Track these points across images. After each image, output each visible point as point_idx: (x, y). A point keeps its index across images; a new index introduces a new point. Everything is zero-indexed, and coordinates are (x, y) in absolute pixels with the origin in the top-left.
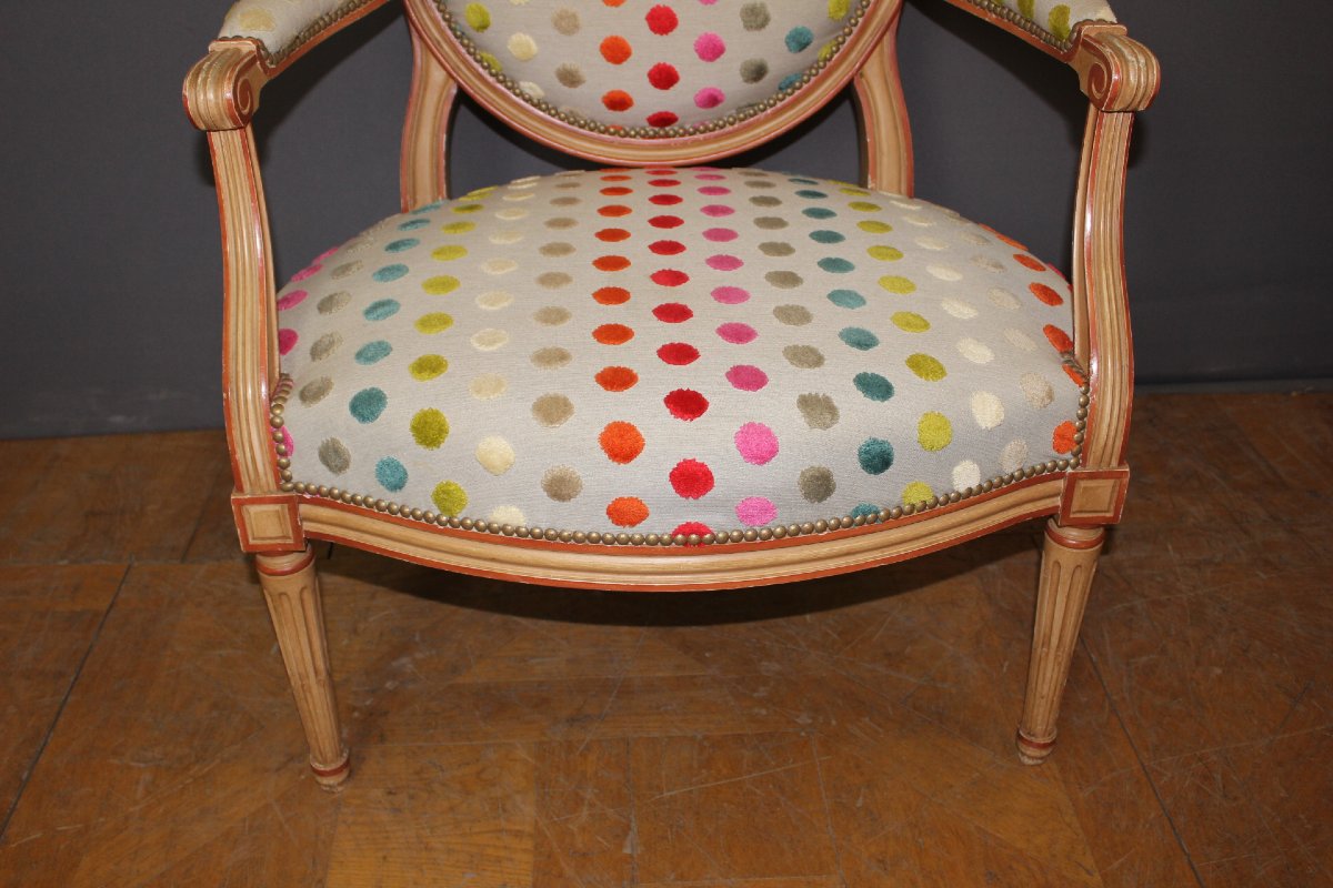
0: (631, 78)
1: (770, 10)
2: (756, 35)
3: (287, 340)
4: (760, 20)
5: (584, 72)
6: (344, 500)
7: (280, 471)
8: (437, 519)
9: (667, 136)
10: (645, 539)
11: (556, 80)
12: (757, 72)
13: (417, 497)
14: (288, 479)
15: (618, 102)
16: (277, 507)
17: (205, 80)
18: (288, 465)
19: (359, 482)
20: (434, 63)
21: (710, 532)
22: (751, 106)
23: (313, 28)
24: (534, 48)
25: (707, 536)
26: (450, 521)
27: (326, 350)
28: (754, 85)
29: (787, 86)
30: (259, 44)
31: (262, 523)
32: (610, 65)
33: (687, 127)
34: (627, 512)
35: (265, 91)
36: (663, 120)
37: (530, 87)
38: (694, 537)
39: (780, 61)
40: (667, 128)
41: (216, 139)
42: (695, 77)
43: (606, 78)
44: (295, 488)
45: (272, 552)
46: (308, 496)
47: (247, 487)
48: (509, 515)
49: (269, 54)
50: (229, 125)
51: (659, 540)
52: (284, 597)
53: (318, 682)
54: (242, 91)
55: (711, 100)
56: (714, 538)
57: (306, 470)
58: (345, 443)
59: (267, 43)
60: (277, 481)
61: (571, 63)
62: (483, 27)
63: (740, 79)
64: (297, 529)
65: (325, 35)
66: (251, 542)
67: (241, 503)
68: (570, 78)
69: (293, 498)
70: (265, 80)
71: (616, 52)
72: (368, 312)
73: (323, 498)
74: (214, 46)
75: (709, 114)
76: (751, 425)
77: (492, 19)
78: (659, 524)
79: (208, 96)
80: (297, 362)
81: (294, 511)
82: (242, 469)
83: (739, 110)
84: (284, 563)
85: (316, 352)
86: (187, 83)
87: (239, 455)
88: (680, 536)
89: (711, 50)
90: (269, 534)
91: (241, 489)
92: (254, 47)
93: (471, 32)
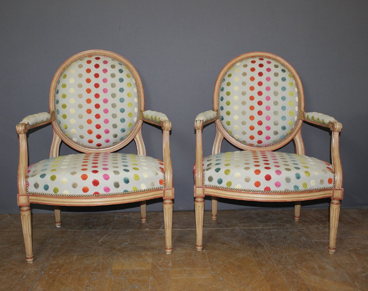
0: (93, 137)
1: (117, 125)
2: (115, 129)
3: (29, 171)
4: (116, 126)
5: (84, 136)
6: (37, 194)
7: (26, 190)
8: (54, 195)
9: (100, 149)
10: (89, 196)
11: (79, 137)
12: (116, 136)
13: (50, 191)
14: (28, 192)
15: (91, 142)
16: (25, 197)
17: (20, 126)
18: (28, 189)
19: (41, 190)
20: (57, 135)
21: (99, 194)
22: (115, 143)
23: (36, 123)
24: (75, 131)
25: (99, 195)
26: (56, 195)
27: (36, 171)
28: (115, 138)
29: (122, 139)
30: (28, 123)
31: (22, 200)
32: (89, 134)
33: (104, 147)
34: (85, 190)
35: (28, 130)
36: (99, 145)
37: (75, 139)
38: (97, 195)
39: (120, 135)
40: (100, 147)
41: (20, 135)
42: (104, 137)
43: (88, 137)
44: (29, 193)
45: (23, 206)
46: (31, 194)
47: (20, 193)
48: (66, 192)
49: (29, 125)
50: (23, 133)
51: (91, 196)
52: (25, 216)
53: (29, 236)
54: (26, 128)
55: (107, 141)
56: (100, 195)
57: (32, 189)
58: (38, 183)
59: (29, 123)
60: (26, 192)
61: (82, 134)
62: (66, 128)
63: (113, 137)
64: (28, 201)
65: (38, 125)
66: (20, 204)
67: (19, 196)
68: (82, 137)
69: (29, 195)
70: (29, 129)
71: (90, 132)
72: (43, 166)
73: (34, 195)
74: (21, 122)
75: (108, 144)
76: (105, 174)
77: (68, 127)
78: (91, 192)
79: (20, 128)
80: (31, 174)
81: (28, 198)
82: (20, 189)
83: (113, 143)
84: (25, 208)
85: (34, 172)
86: (17, 126)
87: (19, 187)
88: (95, 195)
89: (107, 132)
90: (23, 202)
91: (19, 194)
92: (27, 123)
93: (64, 129)
